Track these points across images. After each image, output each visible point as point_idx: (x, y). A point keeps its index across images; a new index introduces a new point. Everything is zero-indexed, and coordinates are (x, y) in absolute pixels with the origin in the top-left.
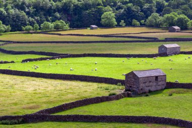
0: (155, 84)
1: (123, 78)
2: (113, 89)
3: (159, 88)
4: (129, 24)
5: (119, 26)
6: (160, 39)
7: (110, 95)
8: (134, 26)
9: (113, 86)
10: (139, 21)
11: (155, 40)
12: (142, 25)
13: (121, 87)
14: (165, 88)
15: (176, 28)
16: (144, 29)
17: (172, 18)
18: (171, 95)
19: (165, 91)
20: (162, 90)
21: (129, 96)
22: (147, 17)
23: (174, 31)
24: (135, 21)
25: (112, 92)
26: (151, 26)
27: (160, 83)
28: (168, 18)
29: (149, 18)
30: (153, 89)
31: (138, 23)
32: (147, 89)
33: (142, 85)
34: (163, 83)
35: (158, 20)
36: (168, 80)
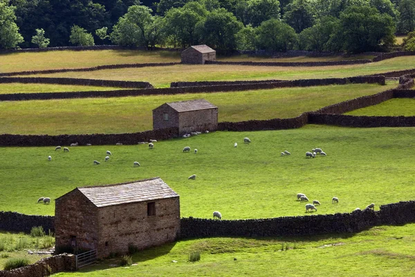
0: (145, 226)
1: (49, 211)
2: (18, 248)
3: (160, 237)
4: (61, 41)
5: (29, 46)
6: (156, 85)
7: (8, 267)
8: (77, 46)
9: (17, 238)
10: (91, 30)
11: (143, 89)
12: (101, 44)
13: (42, 241)
14: (179, 238)
15: (204, 49)
16: (107, 56)
17: (190, 21)
18: (195, 259)
19: (179, 246)
20: (170, 243)
21: (68, 267)
22: (115, 19)
23: (196, 59)
24: (79, 32)
25: (16, 257)
26: (126, 46)
27: (162, 223)
28: (177, 21)
29: (123, 20)
30: (140, 241)
31: (88, 36)
32: (123, 243)
33: (107, 232)
34: (171, 221)
35: (147, 27)
36: (185, 213)
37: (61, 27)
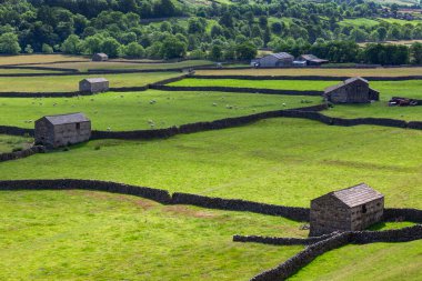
0: (75, 133)
1: (32, 126)
2: (18, 143)
3: (82, 139)
4: (38, 50)
5: (24, 52)
6: (80, 70)
7: (14, 151)
8: (45, 53)
9: (18, 138)
10: (52, 45)
11: (74, 72)
12: (56, 52)
13: (29, 139)
14: (90, 139)
15: (103, 55)
16: (59, 58)
17: (97, 42)
18: (97, 148)
19: (90, 143)
20: (86, 141)
21: (40, 151)
22: (62, 41)
23: (99, 59)
24: (46, 47)
25: (17, 146)
26: (67, 53)
27: (83, 133)
28: (91, 42)
29: (66, 41)
30: (73, 141)
31: (50, 49)
32: (65, 141)
33: (58, 136)
34: (87, 131)
35: (77, 45)
36: (93, 128)
37: (39, 44)
